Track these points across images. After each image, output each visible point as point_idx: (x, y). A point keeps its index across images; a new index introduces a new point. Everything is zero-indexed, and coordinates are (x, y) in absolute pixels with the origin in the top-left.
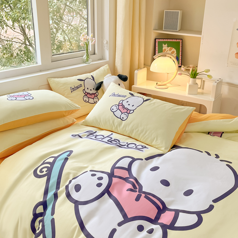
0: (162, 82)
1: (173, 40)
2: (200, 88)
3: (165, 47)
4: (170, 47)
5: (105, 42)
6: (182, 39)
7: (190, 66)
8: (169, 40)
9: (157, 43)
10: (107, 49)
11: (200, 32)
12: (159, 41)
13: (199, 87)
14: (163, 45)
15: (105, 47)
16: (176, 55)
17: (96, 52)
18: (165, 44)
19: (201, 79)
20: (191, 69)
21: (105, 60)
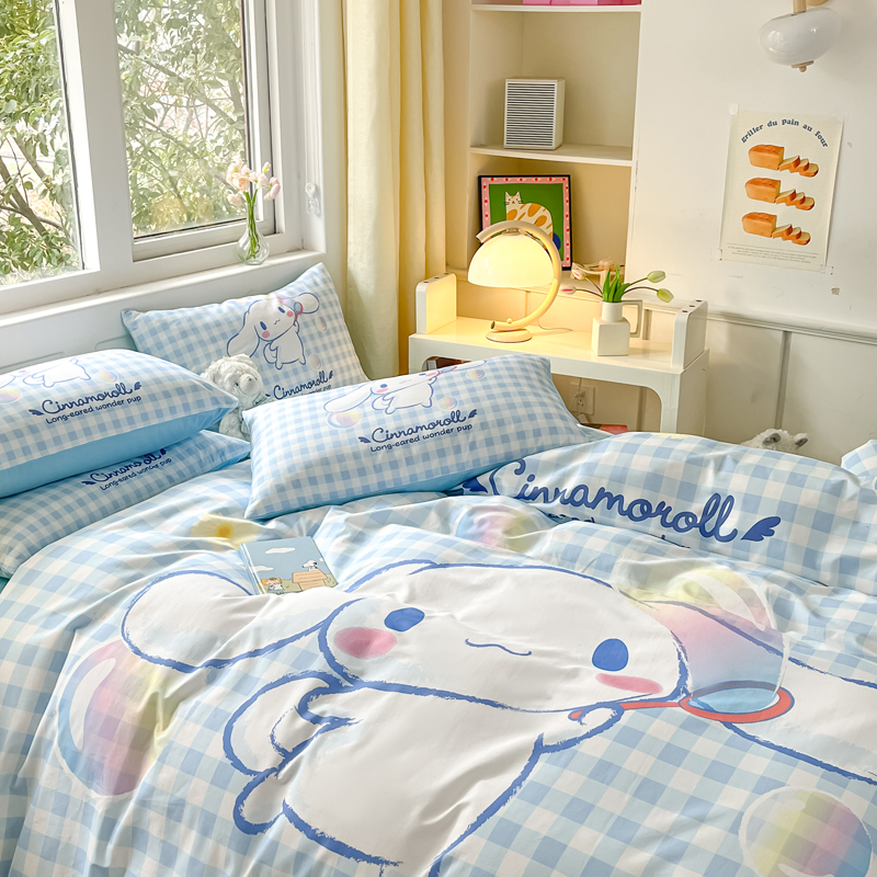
0: (509, 320)
1: (539, 179)
2: (635, 334)
3: (513, 203)
4: (530, 204)
6: (569, 176)
7: (601, 263)
8: (524, 179)
9: (485, 192)
11: (626, 151)
12: (493, 183)
13: (633, 330)
14: (508, 197)
15: (310, 206)
16: (551, 229)
18: (513, 195)
19: (638, 303)
20: (603, 275)
21: (312, 250)
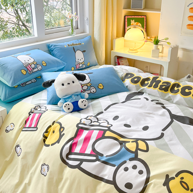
1: (139, 16)
4: (136, 22)
5: (86, 19)
6: (146, 16)
8: (135, 16)
9: (126, 19)
10: (88, 25)
11: (159, 10)
12: (128, 17)
13: (161, 51)
14: (131, 21)
15: (85, 22)
17: (79, 27)
19: (162, 45)
21: (86, 33)
